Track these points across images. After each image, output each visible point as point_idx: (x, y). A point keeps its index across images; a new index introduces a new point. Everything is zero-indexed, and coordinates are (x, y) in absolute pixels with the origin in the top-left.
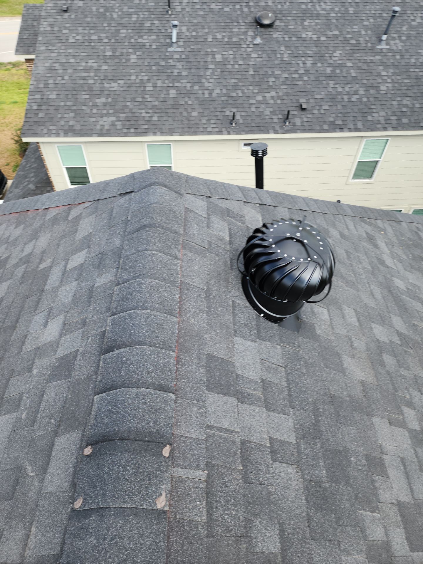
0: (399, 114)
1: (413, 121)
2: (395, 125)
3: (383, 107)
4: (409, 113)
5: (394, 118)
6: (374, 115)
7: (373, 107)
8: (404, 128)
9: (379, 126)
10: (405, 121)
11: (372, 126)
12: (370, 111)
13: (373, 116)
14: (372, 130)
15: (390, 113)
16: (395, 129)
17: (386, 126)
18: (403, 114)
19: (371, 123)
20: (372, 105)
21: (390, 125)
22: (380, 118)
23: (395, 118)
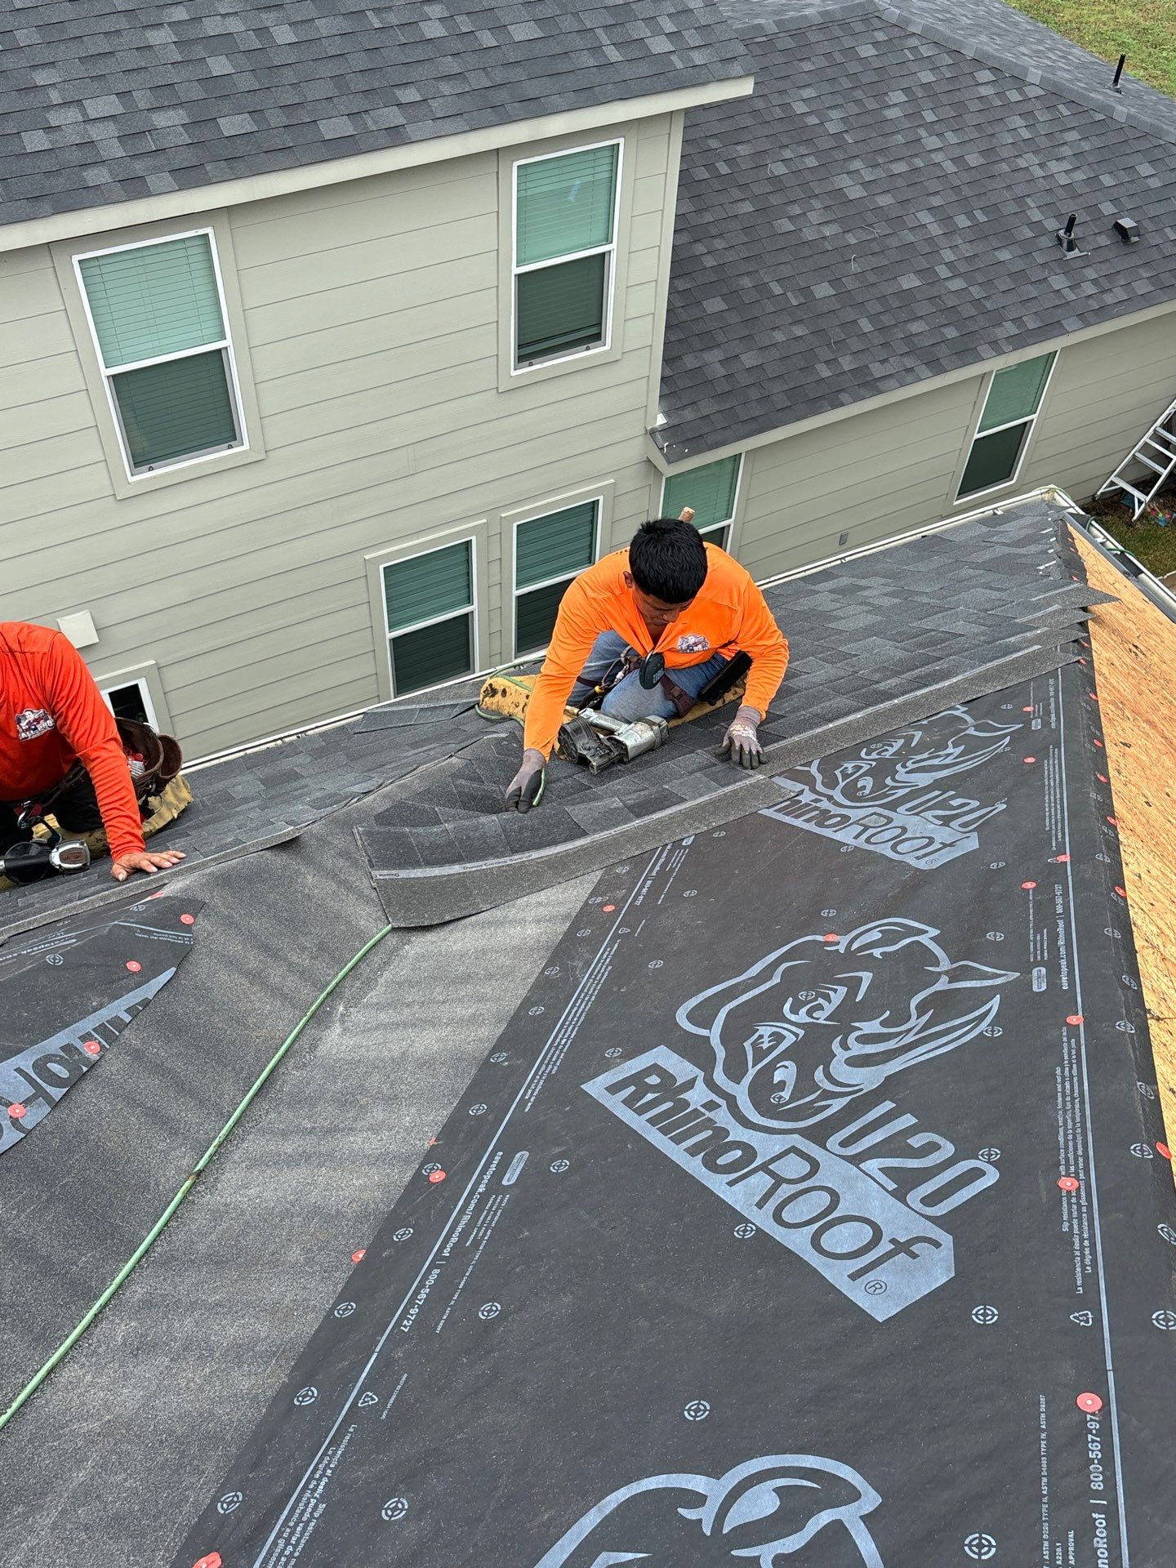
0: (197, 93)
1: (276, 118)
2: (189, 157)
3: (100, 68)
4: (246, 82)
5: (170, 120)
6: (54, 119)
7: (41, 78)
8: (241, 165)
9: (96, 176)
10: (232, 125)
11: (60, 183)
12: (28, 101)
13: (49, 129)
14: (64, 205)
15: (142, 99)
16: (190, 176)
17: (139, 167)
18: (218, 89)
19: (46, 164)
20: (34, 67)
21: (161, 160)
22: (96, 132)
23: (178, 117)
